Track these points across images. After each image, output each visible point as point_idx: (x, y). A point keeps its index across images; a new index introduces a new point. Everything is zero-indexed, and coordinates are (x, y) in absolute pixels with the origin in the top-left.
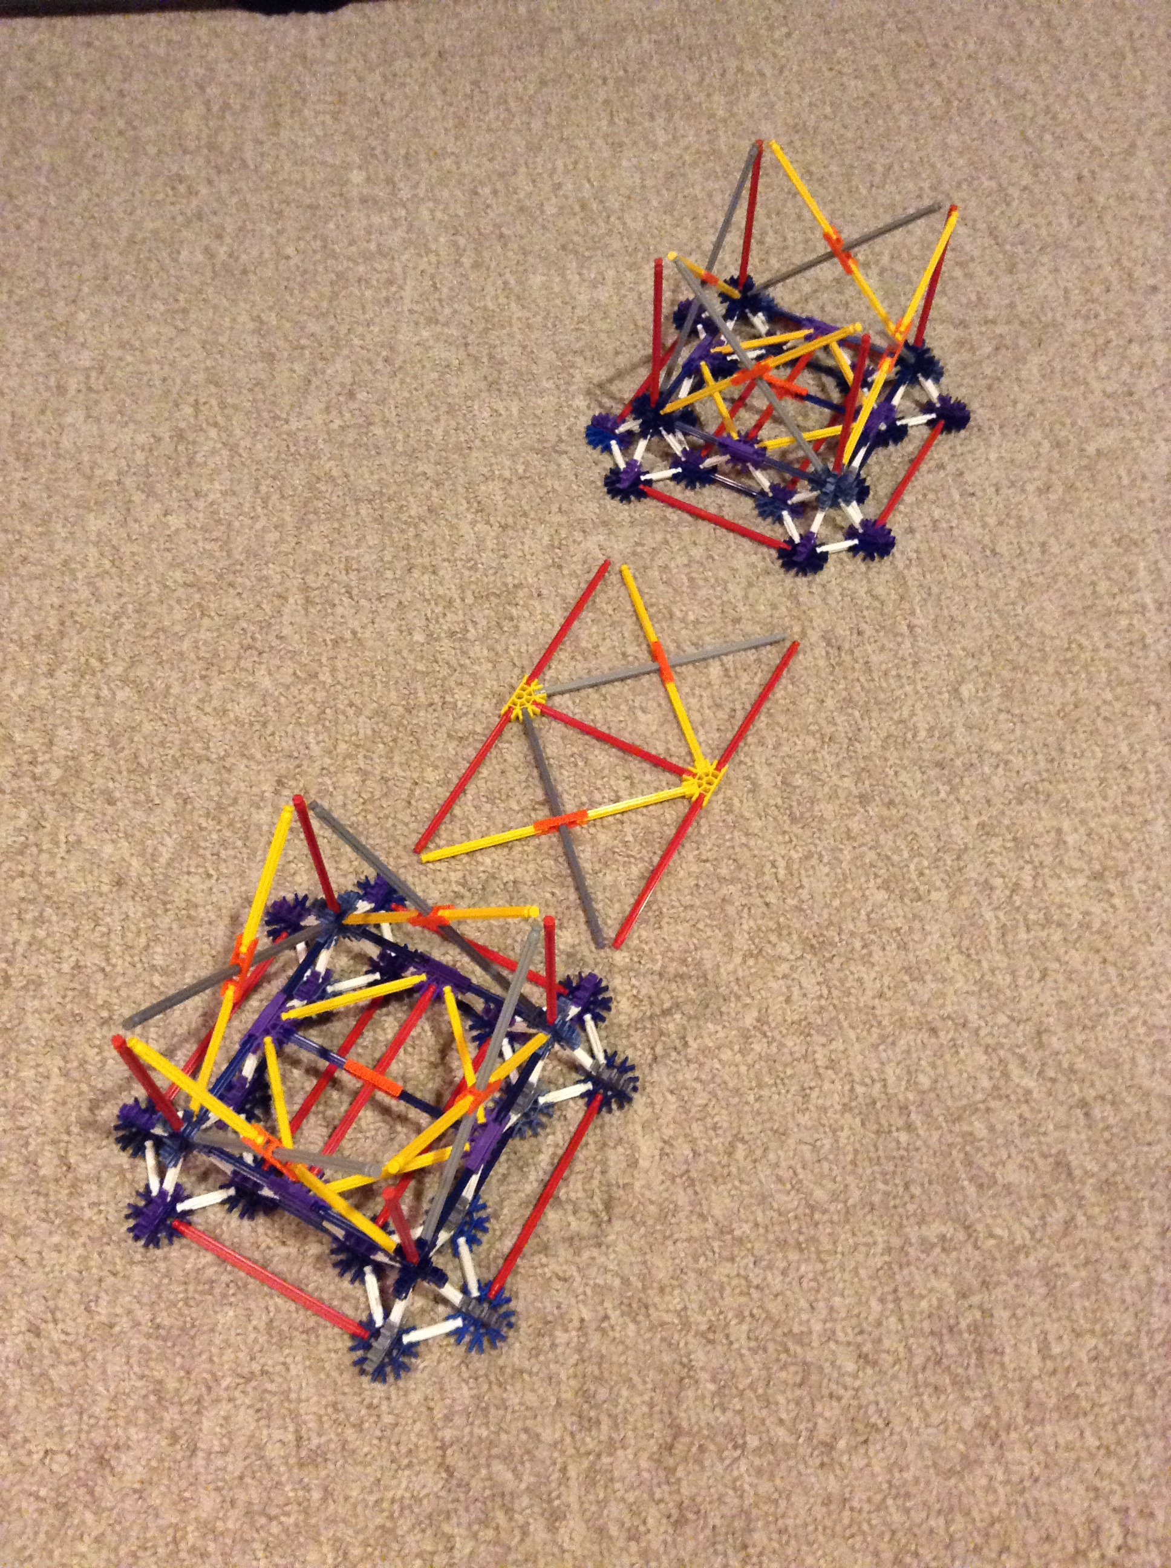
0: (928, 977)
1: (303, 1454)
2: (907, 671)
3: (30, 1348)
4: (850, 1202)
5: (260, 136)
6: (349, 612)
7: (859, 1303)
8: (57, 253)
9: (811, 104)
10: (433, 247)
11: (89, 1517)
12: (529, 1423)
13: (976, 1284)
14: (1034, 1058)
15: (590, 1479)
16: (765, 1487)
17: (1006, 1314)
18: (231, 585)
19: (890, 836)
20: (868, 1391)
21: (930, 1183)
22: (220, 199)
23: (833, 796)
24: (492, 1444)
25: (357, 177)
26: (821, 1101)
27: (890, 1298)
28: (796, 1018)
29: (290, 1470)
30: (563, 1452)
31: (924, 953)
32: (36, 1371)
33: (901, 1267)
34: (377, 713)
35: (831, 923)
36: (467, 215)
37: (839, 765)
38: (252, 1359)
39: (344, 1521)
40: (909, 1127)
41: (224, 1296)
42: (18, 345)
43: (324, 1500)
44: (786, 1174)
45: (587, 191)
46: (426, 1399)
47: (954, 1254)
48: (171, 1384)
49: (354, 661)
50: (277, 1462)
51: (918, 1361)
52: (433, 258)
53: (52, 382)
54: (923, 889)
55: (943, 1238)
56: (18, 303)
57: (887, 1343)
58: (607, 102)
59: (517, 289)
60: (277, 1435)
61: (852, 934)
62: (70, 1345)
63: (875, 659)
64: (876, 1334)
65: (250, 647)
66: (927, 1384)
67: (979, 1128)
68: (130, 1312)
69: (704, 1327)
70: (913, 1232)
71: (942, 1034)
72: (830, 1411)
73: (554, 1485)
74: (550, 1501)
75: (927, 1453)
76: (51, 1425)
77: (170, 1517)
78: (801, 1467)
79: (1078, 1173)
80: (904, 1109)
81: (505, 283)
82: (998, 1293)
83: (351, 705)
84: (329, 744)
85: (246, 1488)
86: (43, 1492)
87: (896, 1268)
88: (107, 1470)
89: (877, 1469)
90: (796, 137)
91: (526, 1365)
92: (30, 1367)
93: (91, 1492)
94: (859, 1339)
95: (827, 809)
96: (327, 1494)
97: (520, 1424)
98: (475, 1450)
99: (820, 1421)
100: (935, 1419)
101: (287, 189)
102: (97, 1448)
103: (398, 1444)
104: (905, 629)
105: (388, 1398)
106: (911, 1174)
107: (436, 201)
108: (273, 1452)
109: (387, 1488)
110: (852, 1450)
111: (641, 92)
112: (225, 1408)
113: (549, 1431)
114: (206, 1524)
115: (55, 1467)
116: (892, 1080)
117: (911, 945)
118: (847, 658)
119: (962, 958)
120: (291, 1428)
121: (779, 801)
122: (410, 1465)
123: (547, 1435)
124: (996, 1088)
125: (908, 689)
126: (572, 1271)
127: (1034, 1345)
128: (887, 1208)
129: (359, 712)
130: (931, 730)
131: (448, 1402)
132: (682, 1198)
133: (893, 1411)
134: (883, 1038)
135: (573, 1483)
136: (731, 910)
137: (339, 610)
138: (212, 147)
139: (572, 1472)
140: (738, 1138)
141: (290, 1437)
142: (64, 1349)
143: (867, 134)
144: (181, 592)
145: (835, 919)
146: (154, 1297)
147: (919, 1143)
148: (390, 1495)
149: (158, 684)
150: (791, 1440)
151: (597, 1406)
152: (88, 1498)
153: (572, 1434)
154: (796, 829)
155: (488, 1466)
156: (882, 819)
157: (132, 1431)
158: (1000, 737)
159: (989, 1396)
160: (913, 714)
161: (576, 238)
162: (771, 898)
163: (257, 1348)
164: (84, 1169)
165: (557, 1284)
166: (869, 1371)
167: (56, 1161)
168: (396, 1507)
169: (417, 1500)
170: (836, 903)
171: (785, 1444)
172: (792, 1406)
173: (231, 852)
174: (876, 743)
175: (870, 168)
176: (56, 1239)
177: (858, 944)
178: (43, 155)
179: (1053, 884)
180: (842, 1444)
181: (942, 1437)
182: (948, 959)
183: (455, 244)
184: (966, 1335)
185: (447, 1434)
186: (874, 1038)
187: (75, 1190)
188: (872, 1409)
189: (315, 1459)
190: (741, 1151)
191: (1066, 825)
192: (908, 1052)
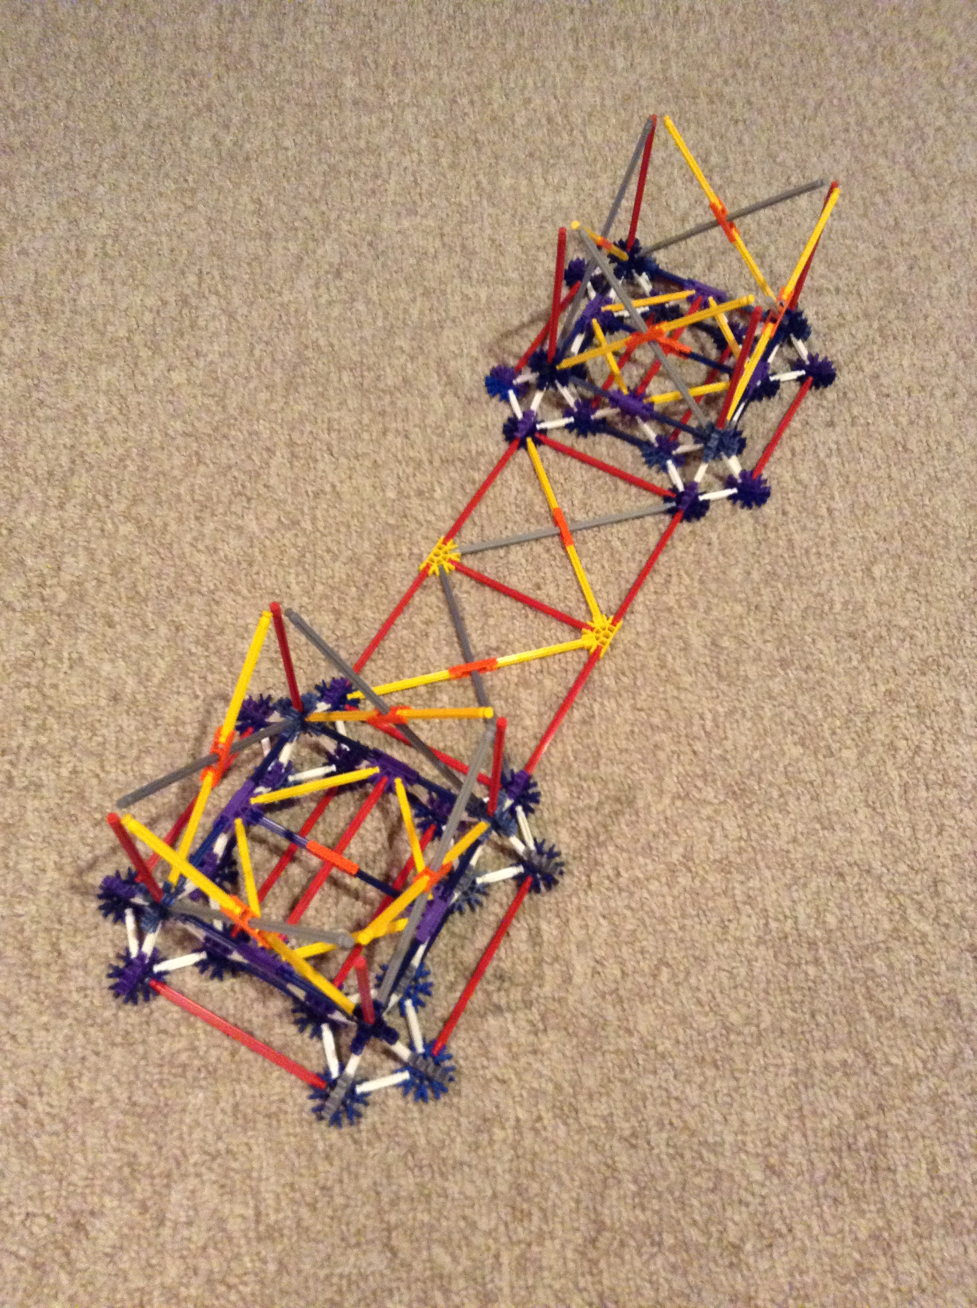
0: (838, 827)
1: (262, 1228)
2: (826, 550)
3: (16, 1119)
4: (763, 1026)
5: (266, 41)
6: (329, 468)
7: (768, 1118)
8: (81, 132)
9: (753, 43)
10: (415, 145)
11: (64, 1278)
12: (468, 1212)
13: (873, 1108)
14: (930, 905)
15: (521, 1265)
16: (678, 1283)
17: (898, 1136)
18: (225, 437)
19: (807, 697)
20: (774, 1199)
21: (834, 1012)
22: (227, 94)
23: (757, 659)
24: (432, 1228)
25: (350, 82)
26: (738, 934)
27: (796, 1115)
28: (718, 857)
29: (249, 1242)
30: (496, 1240)
31: (834, 805)
32: (22, 1139)
33: (806, 1087)
34: (351, 560)
35: (752, 773)
36: (448, 122)
37: (763, 632)
38: (219, 1138)
39: (298, 1294)
40: (817, 962)
41: (195, 1079)
42: (43, 212)
43: (279, 1272)
44: (703, 996)
45: (553, 106)
46: (375, 1183)
47: (854, 1079)
48: (144, 1159)
49: (332, 512)
50: (237, 1235)
51: (819, 1174)
52: (415, 156)
53: (72, 247)
54: (835, 746)
55: (844, 1063)
56: (45, 174)
57: (791, 1155)
58: (573, 30)
59: (488, 188)
60: (239, 1209)
61: (771, 784)
62: (53, 1117)
63: (796, 537)
64: (783, 1146)
65: (240, 494)
66: (826, 1196)
67: (879, 963)
68: (109, 1090)
69: (627, 1133)
70: (818, 1057)
71: (848, 878)
72: (739, 1215)
73: (487, 1270)
74: (484, 1285)
75: (826, 1260)
76: (33, 1190)
77: (138, 1282)
78: (712, 1265)
79: (966, 1010)
80: (812, 944)
81: (478, 183)
82: (891, 1116)
83: (329, 551)
84: (308, 585)
85: (208, 1258)
86: (23, 1252)
87: (801, 1087)
88: (82, 1236)
89: (780, 1272)
90: (739, 73)
91: (467, 1158)
92: (16, 1136)
93: (67, 1254)
94: (767, 1151)
95: (751, 670)
96: (282, 1267)
97: (459, 1212)
98: (418, 1233)
99: (730, 1224)
100: (833, 1228)
101: (288, 89)
102: (74, 1214)
103: (348, 1224)
104: (824, 511)
105: (341, 1181)
106: (818, 1004)
107: (420, 107)
108: (234, 1226)
109: (337, 1264)
110: (758, 1253)
111: (604, 24)
112: (192, 1182)
113: (485, 1219)
114: (170, 1289)
115: (35, 1229)
116: (802, 917)
117: (823, 796)
118: (772, 535)
119: (868, 811)
120: (252, 1203)
121: (708, 660)
122: (358, 1244)
123: (484, 1224)
124: (896, 930)
125: (827, 566)
126: (510, 1075)
127: (924, 1166)
128: (796, 1034)
129: (335, 558)
130: (845, 604)
131: (394, 1188)
132: (611, 1013)
133: (797, 1219)
134: (796, 879)
135: (505, 1269)
136: (662, 756)
137: (321, 466)
138: (223, 48)
139: (505, 1259)
140: (663, 962)
141: (250, 1213)
142: (47, 1120)
143: (802, 72)
144: (180, 441)
145: (755, 770)
146: (132, 1078)
147: (825, 977)
148: (338, 1271)
149: (158, 522)
150: (702, 1240)
151: (529, 1200)
152: (64, 1260)
153: (506, 1225)
154: (723, 686)
155: (429, 1248)
156: (800, 681)
157: (107, 1200)
158: (906, 613)
159: (882, 1211)
160: (830, 588)
161: (542, 148)
162: (698, 747)
163: (223, 1129)
164: (74, 956)
165: (496, 1085)
166: (775, 1181)
167: (49, 948)
168: (344, 1282)
169: (364, 1277)
170: (757, 755)
171: (697, 1244)
172: (705, 1209)
173: (217, 677)
174: (796, 613)
175: (804, 103)
176: (45, 1019)
177: (775, 794)
178: (70, 44)
179: (950, 748)
180: (748, 1247)
181: (838, 1246)
182: (856, 811)
183: (435, 146)
184: (863, 1153)
185: (393, 1218)
186: (787, 879)
187: (63, 974)
188: (776, 1216)
189: (272, 1234)
190: (665, 974)
191: (964, 697)
192: (818, 893)
